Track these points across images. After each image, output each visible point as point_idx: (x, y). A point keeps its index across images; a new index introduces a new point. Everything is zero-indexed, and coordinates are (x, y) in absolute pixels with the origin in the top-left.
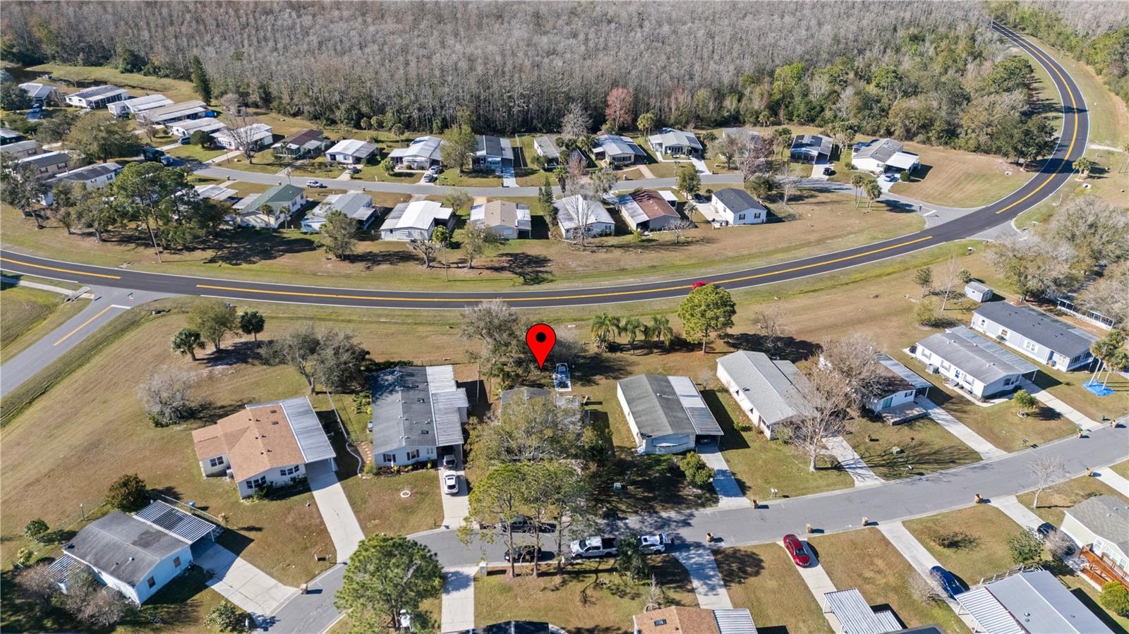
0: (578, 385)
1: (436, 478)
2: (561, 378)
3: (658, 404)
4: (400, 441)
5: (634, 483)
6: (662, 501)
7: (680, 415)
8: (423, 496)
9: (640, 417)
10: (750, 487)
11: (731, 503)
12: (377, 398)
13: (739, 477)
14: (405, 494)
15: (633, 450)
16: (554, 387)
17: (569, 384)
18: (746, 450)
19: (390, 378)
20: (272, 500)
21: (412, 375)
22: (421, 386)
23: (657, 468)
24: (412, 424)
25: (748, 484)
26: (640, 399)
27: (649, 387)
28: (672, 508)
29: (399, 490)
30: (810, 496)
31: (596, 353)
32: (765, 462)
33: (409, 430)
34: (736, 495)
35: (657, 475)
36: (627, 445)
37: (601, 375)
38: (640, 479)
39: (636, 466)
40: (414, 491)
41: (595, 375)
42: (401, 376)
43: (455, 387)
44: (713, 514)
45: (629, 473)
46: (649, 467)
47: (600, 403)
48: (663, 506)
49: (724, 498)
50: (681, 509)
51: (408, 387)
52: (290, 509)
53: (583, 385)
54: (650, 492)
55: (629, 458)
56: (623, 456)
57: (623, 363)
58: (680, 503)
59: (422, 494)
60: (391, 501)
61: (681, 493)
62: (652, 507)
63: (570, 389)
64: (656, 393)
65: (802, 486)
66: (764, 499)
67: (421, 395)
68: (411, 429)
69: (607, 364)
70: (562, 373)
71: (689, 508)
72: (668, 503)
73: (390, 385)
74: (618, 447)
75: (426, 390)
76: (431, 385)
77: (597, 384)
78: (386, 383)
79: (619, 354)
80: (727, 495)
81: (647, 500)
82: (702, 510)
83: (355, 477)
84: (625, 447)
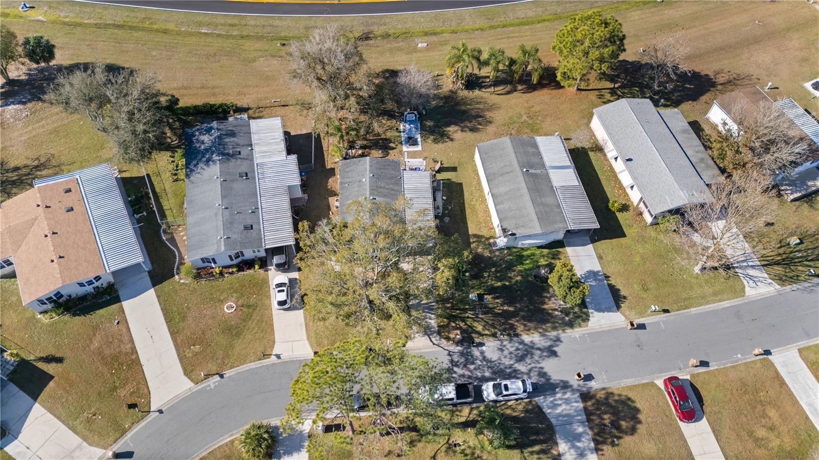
0: (430, 141)
1: (265, 282)
2: (410, 130)
3: (523, 185)
5: (492, 290)
6: (524, 318)
7: (549, 200)
8: (251, 310)
9: (502, 203)
10: (625, 298)
11: (603, 321)
12: (192, 171)
13: (613, 282)
14: (229, 308)
15: (492, 241)
16: (401, 143)
17: (419, 140)
18: (622, 240)
19: (206, 138)
20: (75, 315)
21: (232, 134)
22: (245, 152)
23: (520, 268)
24: (232, 215)
25: (623, 293)
26: (502, 175)
27: (513, 156)
28: (536, 329)
29: (222, 302)
30: (693, 310)
31: (451, 91)
32: (642, 258)
33: (228, 225)
34: (609, 310)
35: (519, 278)
36: (484, 232)
37: (456, 124)
38: (499, 284)
39: (495, 264)
40: (240, 303)
41: (448, 125)
42: (219, 137)
43: (284, 153)
44: (582, 337)
45: (486, 275)
46: (510, 266)
47: (454, 169)
48: (525, 325)
49: (596, 313)
50: (546, 330)
51: (228, 154)
52: (95, 329)
53: (436, 141)
54: (510, 304)
55: (487, 254)
56: (479, 250)
57: (481, 106)
58: (544, 321)
59: (249, 307)
60: (214, 318)
61: (546, 307)
62: (512, 327)
63: (419, 148)
64: (521, 167)
65: (684, 295)
66: (641, 314)
67: (244, 168)
68: (231, 223)
69: (463, 108)
70: (411, 122)
71: (554, 328)
72: (530, 321)
73: (207, 150)
74: (475, 236)
75: (250, 158)
76: (256, 149)
77: (452, 140)
78: (202, 147)
79: (477, 92)
80: (599, 310)
81: (507, 315)
82: (569, 331)
83: (172, 280)
84: (482, 237)
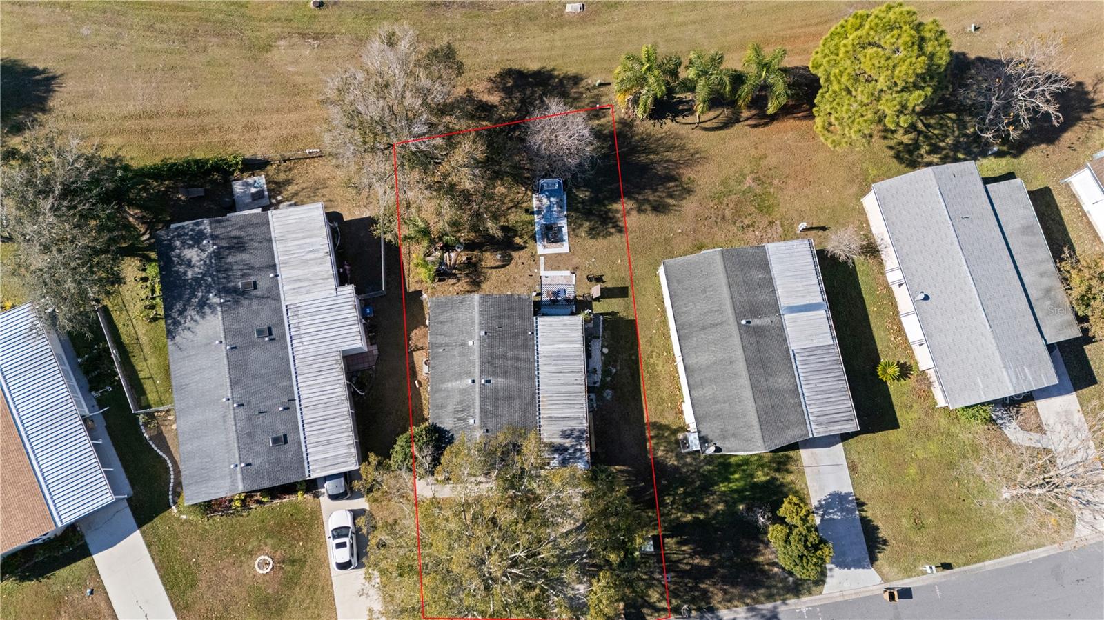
0: (582, 232)
1: (315, 517)
2: (549, 208)
3: (739, 354)
4: (232, 474)
5: (676, 529)
6: (725, 580)
7: (781, 382)
8: (297, 568)
9: (702, 385)
10: (885, 542)
11: (846, 585)
12: (176, 323)
13: (868, 514)
14: (261, 565)
15: (680, 436)
16: (533, 237)
17: (565, 230)
18: (892, 435)
19: (192, 254)
20: (23, 579)
21: (239, 245)
22: (263, 281)
23: (723, 487)
24: (250, 418)
25: (883, 534)
26: (704, 328)
27: (725, 291)
28: (741, 598)
29: (251, 554)
30: (989, 564)
31: (623, 122)
32: (921, 468)
33: (247, 437)
34: (858, 564)
35: (721, 507)
36: (668, 420)
37: (629, 195)
38: (689, 517)
39: (683, 481)
40: (278, 555)
41: (615, 198)
42: (217, 255)
43: (332, 282)
44: (812, 612)
45: (668, 500)
46: (707, 484)
47: (622, 292)
48: (725, 592)
49: (837, 571)
50: (756, 601)
51: (235, 291)
52: (58, 602)
53: (593, 233)
54: (704, 554)
55: (672, 461)
56: (660, 453)
57: (673, 156)
58: (754, 585)
59: (293, 562)
60: (239, 582)
61: (760, 559)
62: (705, 595)
63: (564, 248)
64: (738, 315)
65: (979, 538)
66: (908, 573)
67: (264, 320)
68: (251, 434)
69: (643, 159)
70: (551, 194)
71: (770, 597)
72: (733, 585)
73: (198, 280)
74: (657, 426)
75: (273, 295)
76: (283, 272)
77: (621, 230)
78: (190, 274)
79: (668, 124)
80: (842, 564)
81: (698, 574)
82: (792, 602)
83: (166, 513)
84: (667, 427)
